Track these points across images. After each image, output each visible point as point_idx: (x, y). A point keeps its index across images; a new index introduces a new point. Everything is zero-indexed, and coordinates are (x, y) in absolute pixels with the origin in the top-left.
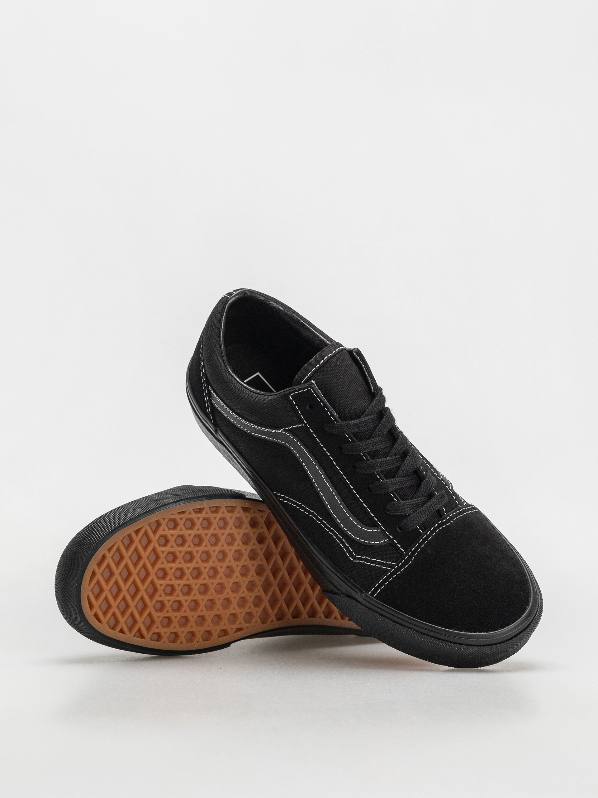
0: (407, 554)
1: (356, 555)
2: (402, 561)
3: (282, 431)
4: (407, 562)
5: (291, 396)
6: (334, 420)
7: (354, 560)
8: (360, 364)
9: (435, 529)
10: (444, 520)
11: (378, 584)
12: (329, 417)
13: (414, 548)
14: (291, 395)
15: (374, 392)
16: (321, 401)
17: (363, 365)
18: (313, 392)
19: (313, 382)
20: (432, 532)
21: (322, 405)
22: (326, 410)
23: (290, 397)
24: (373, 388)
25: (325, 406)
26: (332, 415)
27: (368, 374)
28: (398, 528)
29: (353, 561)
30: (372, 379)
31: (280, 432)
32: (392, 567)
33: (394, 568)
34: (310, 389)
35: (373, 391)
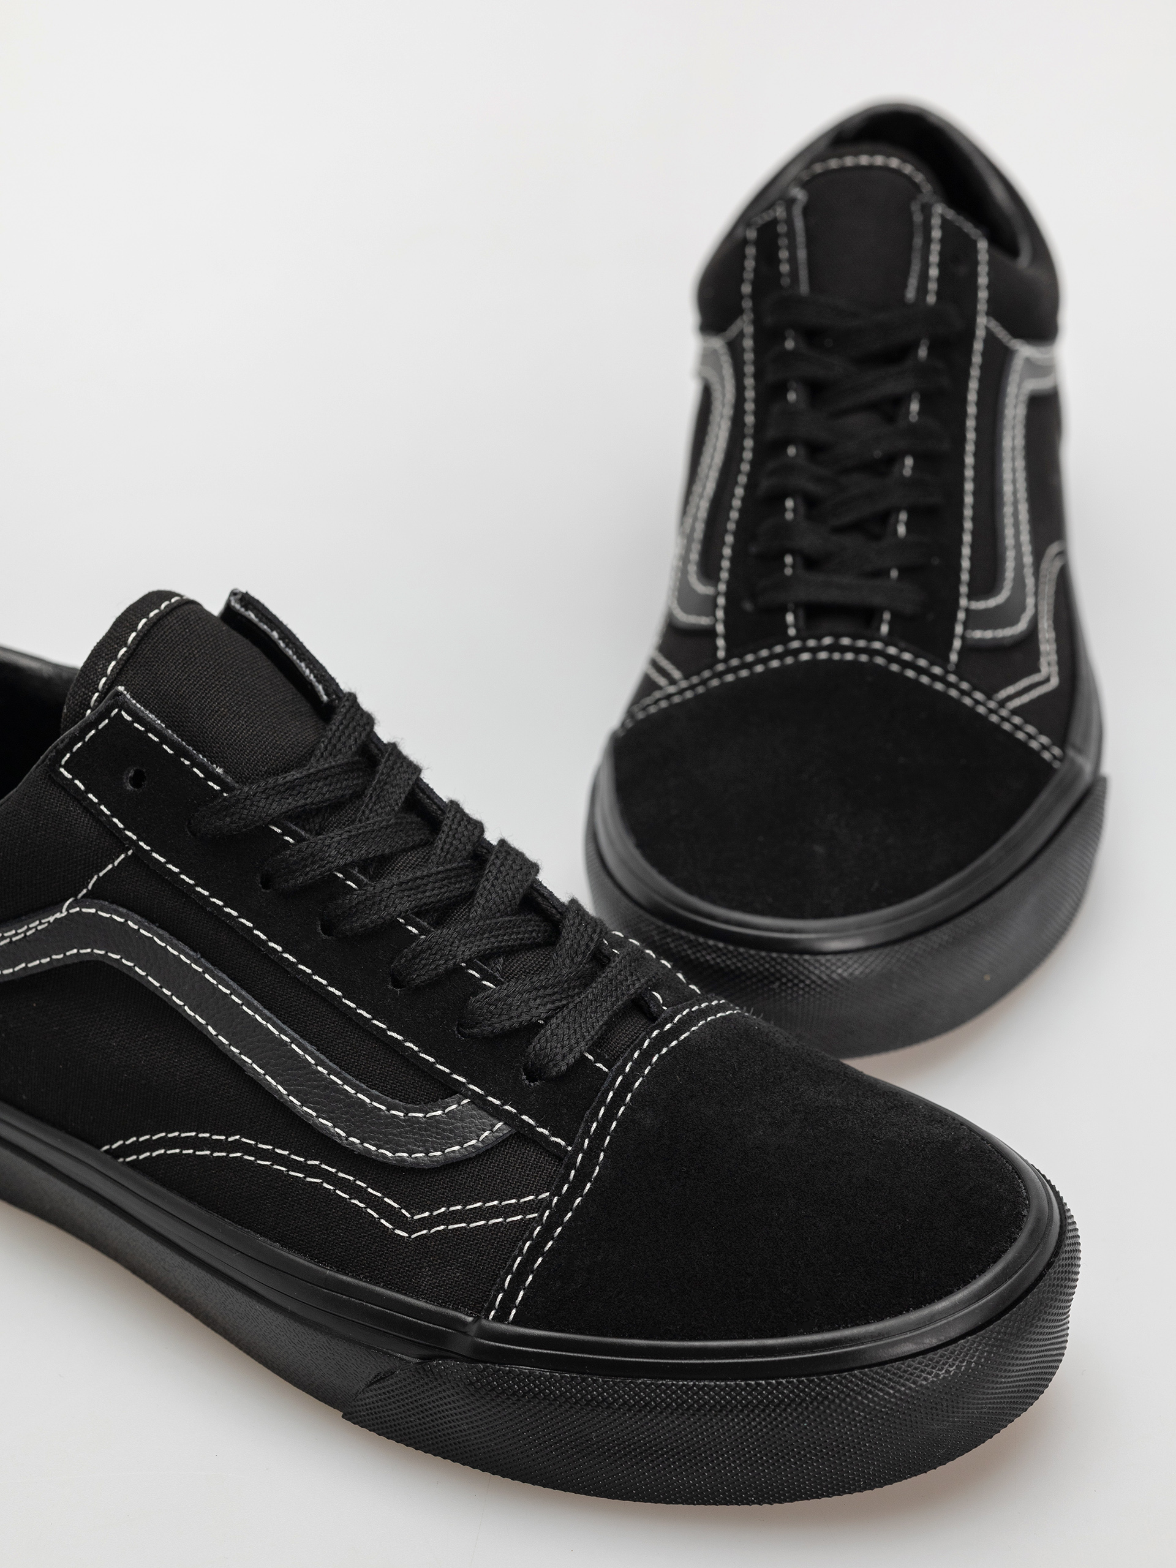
0: (579, 1148)
1: (413, 1215)
2: (569, 1176)
3: (67, 910)
4: (584, 1174)
5: (64, 767)
6: (221, 791)
7: (410, 1234)
8: (264, 632)
9: (646, 1056)
10: (668, 1026)
11: (509, 1277)
12: (202, 783)
13: (595, 1125)
14: (63, 762)
15: (331, 701)
16: (164, 739)
17: (272, 630)
18: (129, 719)
19: (121, 688)
20: (639, 1065)
21: (169, 751)
22: (187, 763)
23: (62, 770)
24: (324, 689)
25: (180, 752)
26: (211, 776)
27: (295, 653)
28: (524, 1077)
29: (410, 1237)
30: (311, 666)
31: (63, 915)
32: (539, 1206)
33: (549, 1207)
34: (119, 713)
35: (325, 698)
